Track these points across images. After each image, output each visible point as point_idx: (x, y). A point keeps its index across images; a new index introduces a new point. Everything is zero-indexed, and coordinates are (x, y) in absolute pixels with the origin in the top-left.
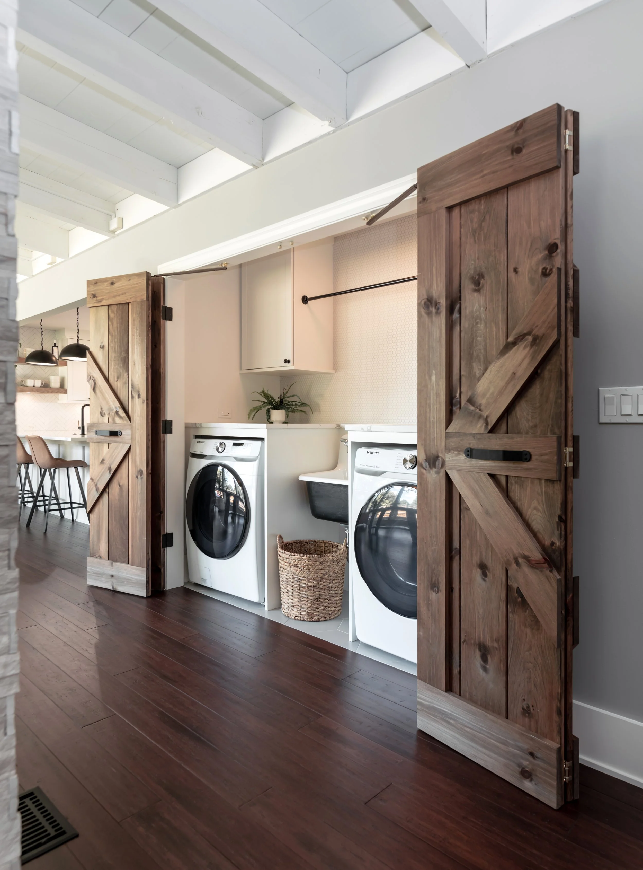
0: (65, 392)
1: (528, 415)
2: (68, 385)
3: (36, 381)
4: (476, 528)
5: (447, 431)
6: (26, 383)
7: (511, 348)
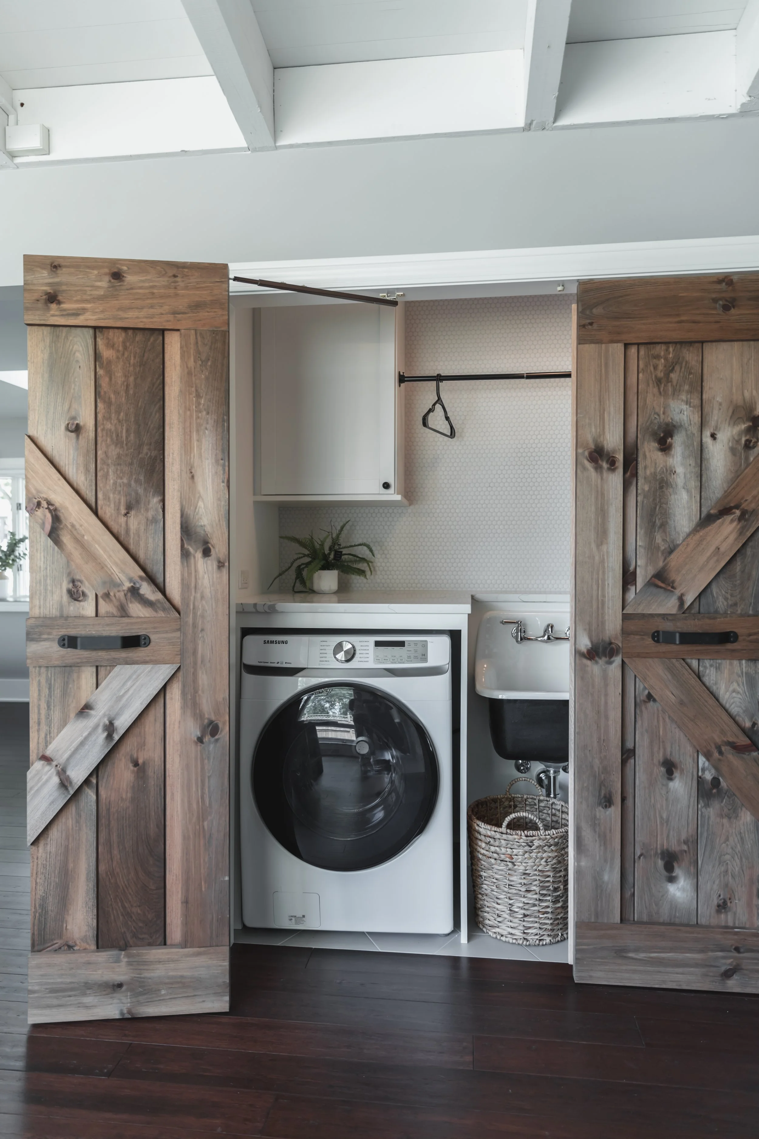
1: (727, 593)
4: (658, 721)
5: (624, 612)
7: (714, 521)
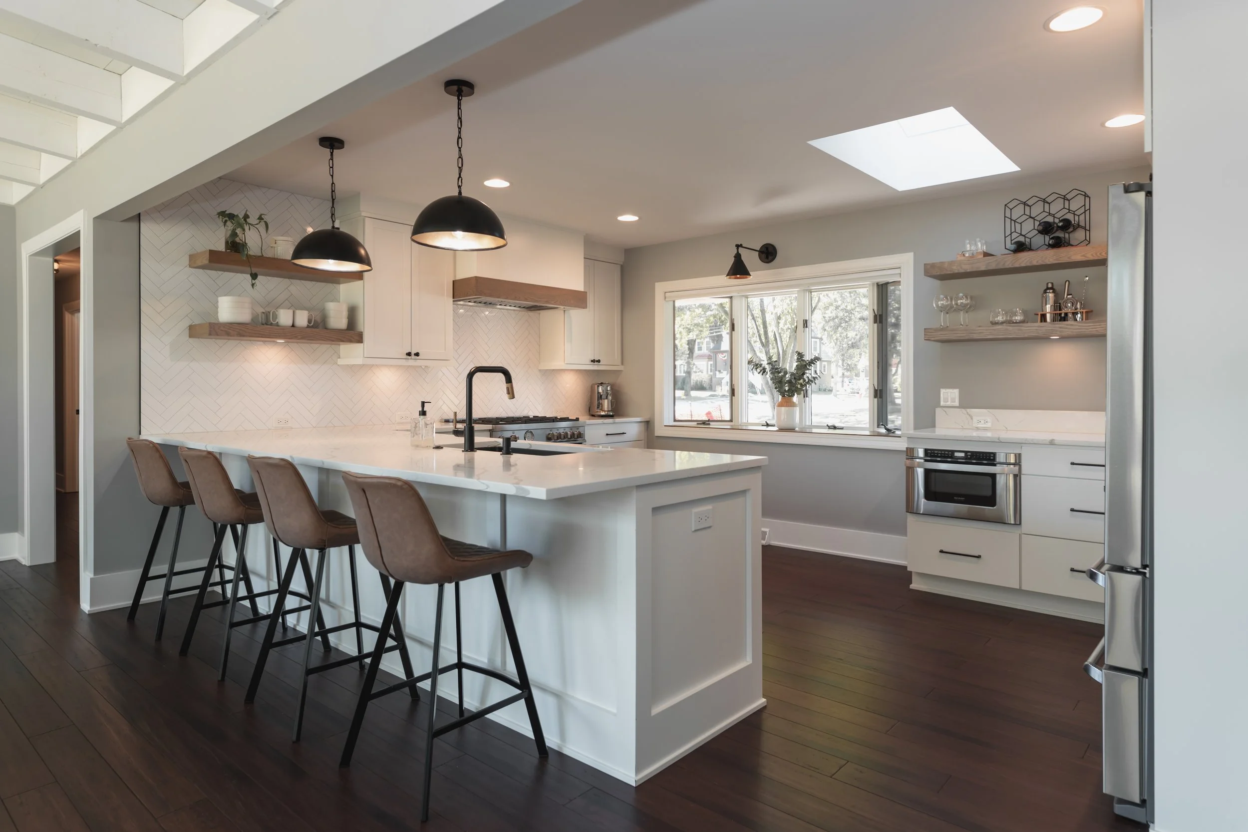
0: (359, 338)
2: (366, 325)
3: (298, 312)
6: (276, 318)
